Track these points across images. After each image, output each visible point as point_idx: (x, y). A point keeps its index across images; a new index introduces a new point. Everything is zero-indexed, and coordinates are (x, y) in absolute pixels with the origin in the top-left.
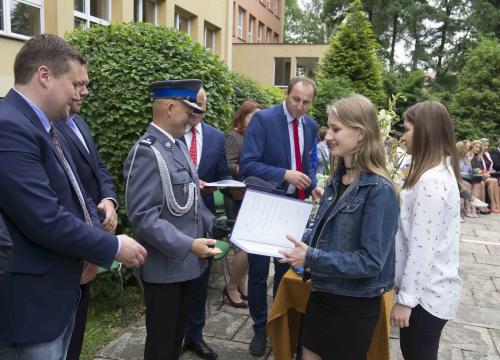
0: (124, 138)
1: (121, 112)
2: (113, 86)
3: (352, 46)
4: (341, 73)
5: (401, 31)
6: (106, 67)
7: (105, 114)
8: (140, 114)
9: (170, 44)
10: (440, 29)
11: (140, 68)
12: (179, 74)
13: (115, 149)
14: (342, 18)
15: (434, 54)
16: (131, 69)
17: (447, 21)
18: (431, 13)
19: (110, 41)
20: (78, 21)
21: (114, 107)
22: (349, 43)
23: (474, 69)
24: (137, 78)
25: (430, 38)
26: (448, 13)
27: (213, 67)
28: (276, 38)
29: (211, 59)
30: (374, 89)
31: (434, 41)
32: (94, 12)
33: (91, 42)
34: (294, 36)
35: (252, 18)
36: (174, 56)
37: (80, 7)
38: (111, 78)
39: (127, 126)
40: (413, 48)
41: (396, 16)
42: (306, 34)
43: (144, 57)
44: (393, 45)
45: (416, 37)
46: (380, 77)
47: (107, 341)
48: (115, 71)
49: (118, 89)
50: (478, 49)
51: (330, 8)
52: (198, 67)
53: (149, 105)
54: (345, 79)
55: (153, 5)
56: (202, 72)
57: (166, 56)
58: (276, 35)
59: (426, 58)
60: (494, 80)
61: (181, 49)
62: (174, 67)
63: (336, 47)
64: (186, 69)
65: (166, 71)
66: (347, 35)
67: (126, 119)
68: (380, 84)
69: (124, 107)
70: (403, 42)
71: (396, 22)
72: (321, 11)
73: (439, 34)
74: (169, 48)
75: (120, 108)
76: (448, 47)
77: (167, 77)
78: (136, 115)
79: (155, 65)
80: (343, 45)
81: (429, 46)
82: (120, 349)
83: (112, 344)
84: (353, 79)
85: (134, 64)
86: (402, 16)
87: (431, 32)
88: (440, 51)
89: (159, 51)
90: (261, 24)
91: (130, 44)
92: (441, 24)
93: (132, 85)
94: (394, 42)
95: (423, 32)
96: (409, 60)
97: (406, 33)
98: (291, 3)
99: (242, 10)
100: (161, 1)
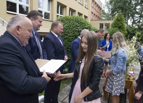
0: (69, 42)
1: (68, 36)
2: (66, 30)
3: (119, 21)
4: (116, 27)
5: (130, 17)
6: (65, 25)
7: (64, 36)
8: (72, 36)
9: (79, 20)
10: (139, 17)
11: (73, 26)
12: (81, 27)
13: (67, 44)
14: (115, 14)
15: (138, 23)
16: (71, 26)
17: (141, 15)
18: (137, 13)
19: (66, 20)
20: (58, 16)
21: (67, 35)
22: (118, 20)
24: (72, 28)
25: (137, 19)
26: (141, 13)
27: (89, 26)
28: (100, 19)
29: (88, 24)
30: (124, 31)
31: (138, 20)
32: (61, 14)
33: (62, 20)
34: (104, 18)
35: (95, 14)
36: (80, 23)
37: (58, 13)
38: (66, 28)
39: (69, 39)
40: (132, 21)
41: (128, 14)
42: (107, 18)
43: (74, 23)
45: (133, 18)
47: (64, 87)
48: (67, 26)
49: (68, 31)
51: (113, 12)
52: (86, 26)
53: (75, 34)
55: (73, 12)
56: (87, 27)
57: (78, 23)
58: (100, 18)
59: (136, 23)
61: (82, 21)
62: (80, 25)
63: (115, 21)
64: (83, 26)
65: (78, 26)
66: (118, 18)
67: (69, 37)
68: (126, 29)
69: (69, 35)
70: (130, 20)
71: (128, 15)
72: (110, 13)
73: (139, 18)
74: (79, 21)
75: (68, 35)
76: (141, 21)
77: (79, 28)
78: (71, 36)
79: (76, 25)
80: (117, 20)
81: (136, 21)
82: (67, 89)
83: (65, 88)
84: (119, 28)
85: (71, 25)
86: (130, 14)
87: (137, 17)
88: (139, 22)
89: (77, 22)
90: (97, 16)
91: (70, 20)
92: (140, 15)
93: (71, 30)
94: (128, 19)
95: (135, 18)
96: (131, 24)
97: (131, 18)
98: (103, 11)
99: (92, 13)
100: (75, 11)
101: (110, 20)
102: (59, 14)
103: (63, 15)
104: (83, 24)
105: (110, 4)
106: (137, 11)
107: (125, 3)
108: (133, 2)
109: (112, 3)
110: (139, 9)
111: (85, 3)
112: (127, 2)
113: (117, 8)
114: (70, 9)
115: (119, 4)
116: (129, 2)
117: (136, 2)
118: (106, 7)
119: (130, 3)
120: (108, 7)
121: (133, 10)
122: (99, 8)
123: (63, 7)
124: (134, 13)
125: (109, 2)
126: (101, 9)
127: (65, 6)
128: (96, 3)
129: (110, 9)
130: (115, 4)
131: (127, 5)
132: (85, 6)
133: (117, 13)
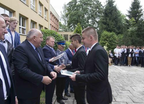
9: (54, 34)
14: (71, 26)
23: (103, 37)
26: (93, 25)
34: (61, 30)
35: (53, 26)
42: (63, 29)
50: (103, 33)
51: (69, 24)
58: (58, 30)
60: (107, 39)
71: (83, 27)
72: (67, 25)
90: (55, 27)
98: (60, 23)
99: (51, 24)
100: (36, 23)
101: (67, 31)
102: (21, 26)
103: (25, 27)
104: (57, 36)
105: (66, 17)
106: (90, 23)
107: (79, 16)
108: (86, 16)
110: (91, 22)
111: (44, 16)
112: (81, 15)
113: (73, 21)
115: (74, 17)
117: (88, 16)
119: (83, 17)
120: (64, 19)
121: (86, 22)
122: (56, 20)
123: (25, 19)
125: (64, 15)
126: (58, 21)
127: (27, 18)
128: (53, 16)
129: (66, 21)
130: (70, 17)
131: (81, 18)
132: (44, 18)
133: (73, 25)
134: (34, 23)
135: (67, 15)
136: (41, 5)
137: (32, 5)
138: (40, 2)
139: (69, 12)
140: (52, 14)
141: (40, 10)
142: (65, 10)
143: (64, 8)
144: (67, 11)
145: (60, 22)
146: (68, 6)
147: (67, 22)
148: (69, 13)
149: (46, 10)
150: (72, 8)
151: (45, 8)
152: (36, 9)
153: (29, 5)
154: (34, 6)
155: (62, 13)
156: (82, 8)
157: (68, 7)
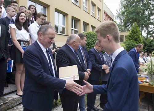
3: (134, 33)
4: (132, 39)
14: (128, 25)
15: (153, 33)
18: (151, 23)
19: (90, 35)
25: (151, 30)
30: (140, 43)
32: (75, 28)
37: (72, 27)
38: (92, 43)
40: (147, 32)
41: (142, 25)
44: (142, 32)
46: (142, 40)
51: (125, 24)
54: (133, 41)
63: (130, 33)
68: (142, 41)
70: (144, 31)
72: (123, 24)
80: (132, 33)
81: (151, 31)
84: (135, 40)
86: (144, 24)
87: (151, 28)
94: (142, 31)
95: (149, 28)
96: (146, 35)
97: (145, 28)
100: (88, 24)
101: (123, 32)
102: (73, 29)
103: (77, 29)
105: (123, 15)
106: (151, 21)
107: (138, 13)
108: (147, 13)
109: (124, 14)
110: (153, 19)
111: (97, 16)
112: (140, 12)
113: (130, 19)
114: (84, 22)
116: (142, 12)
117: (149, 12)
118: (118, 18)
119: (144, 13)
120: (120, 18)
121: (147, 20)
122: (111, 19)
123: (77, 21)
124: (148, 23)
125: (120, 13)
126: (113, 20)
127: (79, 20)
128: (107, 15)
129: (122, 20)
130: (127, 15)
131: (140, 15)
132: (97, 18)
133: (130, 24)
134: (86, 24)
135: (123, 13)
136: (94, 5)
137: (85, 6)
138: (92, 3)
139: (125, 9)
140: (106, 14)
141: (93, 11)
142: (122, 8)
143: (120, 5)
144: (123, 8)
145: (115, 21)
146: (125, 2)
147: (124, 21)
148: (126, 11)
149: (99, 10)
150: (130, 4)
151: (98, 8)
152: (89, 10)
153: (82, 7)
154: (87, 7)
155: (118, 11)
156: (143, 3)
157: (125, 4)
